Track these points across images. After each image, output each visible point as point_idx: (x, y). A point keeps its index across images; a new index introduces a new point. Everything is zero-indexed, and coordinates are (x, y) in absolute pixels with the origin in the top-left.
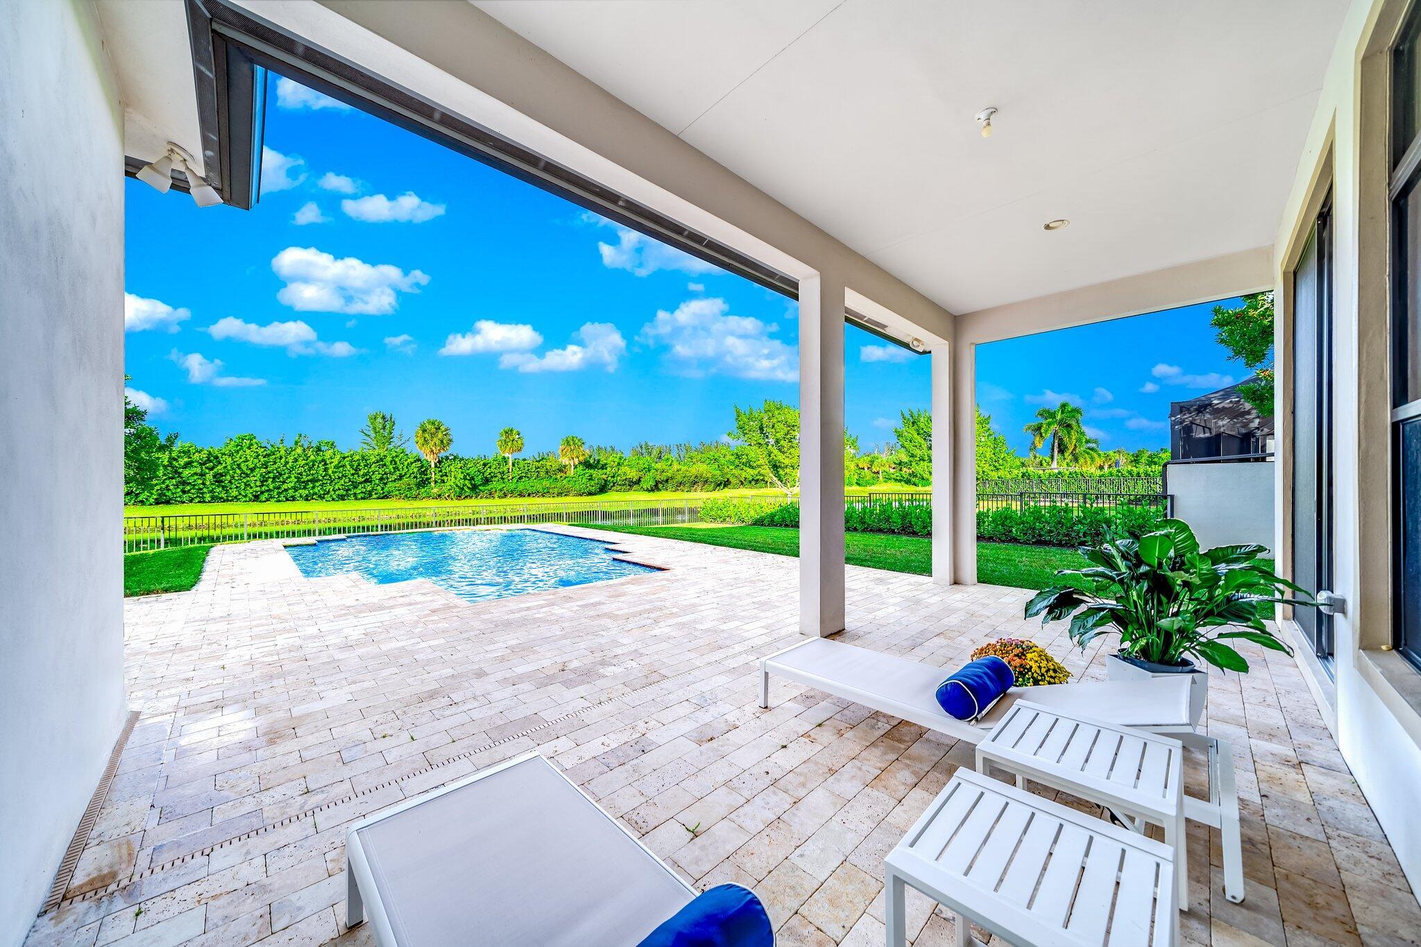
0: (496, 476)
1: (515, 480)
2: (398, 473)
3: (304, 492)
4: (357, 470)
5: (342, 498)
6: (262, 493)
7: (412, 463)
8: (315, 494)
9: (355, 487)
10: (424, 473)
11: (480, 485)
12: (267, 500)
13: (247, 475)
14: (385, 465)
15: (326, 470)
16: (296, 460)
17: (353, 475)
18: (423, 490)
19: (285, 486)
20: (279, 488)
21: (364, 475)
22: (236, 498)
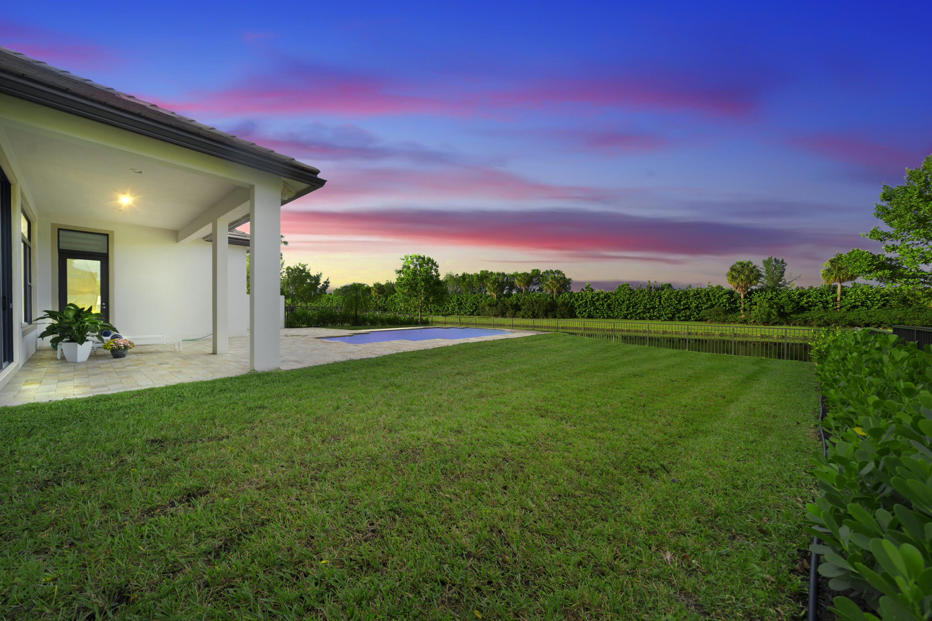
0: (816, 305)
1: (844, 309)
2: (709, 303)
3: (648, 315)
4: (680, 301)
5: (671, 319)
6: (628, 314)
7: (722, 296)
8: (654, 316)
9: (679, 313)
10: (734, 302)
11: (792, 313)
12: (631, 318)
13: (621, 305)
14: (700, 297)
15: (660, 302)
16: (644, 296)
17: (677, 304)
18: (730, 316)
19: (638, 311)
20: (636, 312)
21: (684, 304)
22: (617, 317)
